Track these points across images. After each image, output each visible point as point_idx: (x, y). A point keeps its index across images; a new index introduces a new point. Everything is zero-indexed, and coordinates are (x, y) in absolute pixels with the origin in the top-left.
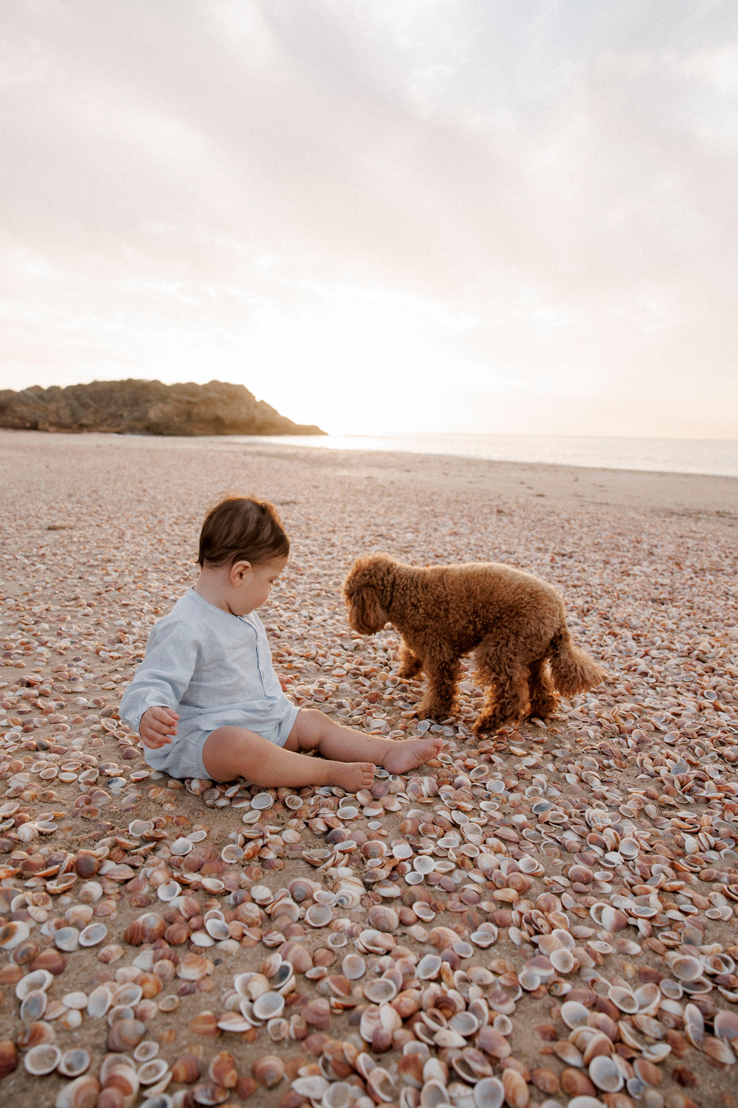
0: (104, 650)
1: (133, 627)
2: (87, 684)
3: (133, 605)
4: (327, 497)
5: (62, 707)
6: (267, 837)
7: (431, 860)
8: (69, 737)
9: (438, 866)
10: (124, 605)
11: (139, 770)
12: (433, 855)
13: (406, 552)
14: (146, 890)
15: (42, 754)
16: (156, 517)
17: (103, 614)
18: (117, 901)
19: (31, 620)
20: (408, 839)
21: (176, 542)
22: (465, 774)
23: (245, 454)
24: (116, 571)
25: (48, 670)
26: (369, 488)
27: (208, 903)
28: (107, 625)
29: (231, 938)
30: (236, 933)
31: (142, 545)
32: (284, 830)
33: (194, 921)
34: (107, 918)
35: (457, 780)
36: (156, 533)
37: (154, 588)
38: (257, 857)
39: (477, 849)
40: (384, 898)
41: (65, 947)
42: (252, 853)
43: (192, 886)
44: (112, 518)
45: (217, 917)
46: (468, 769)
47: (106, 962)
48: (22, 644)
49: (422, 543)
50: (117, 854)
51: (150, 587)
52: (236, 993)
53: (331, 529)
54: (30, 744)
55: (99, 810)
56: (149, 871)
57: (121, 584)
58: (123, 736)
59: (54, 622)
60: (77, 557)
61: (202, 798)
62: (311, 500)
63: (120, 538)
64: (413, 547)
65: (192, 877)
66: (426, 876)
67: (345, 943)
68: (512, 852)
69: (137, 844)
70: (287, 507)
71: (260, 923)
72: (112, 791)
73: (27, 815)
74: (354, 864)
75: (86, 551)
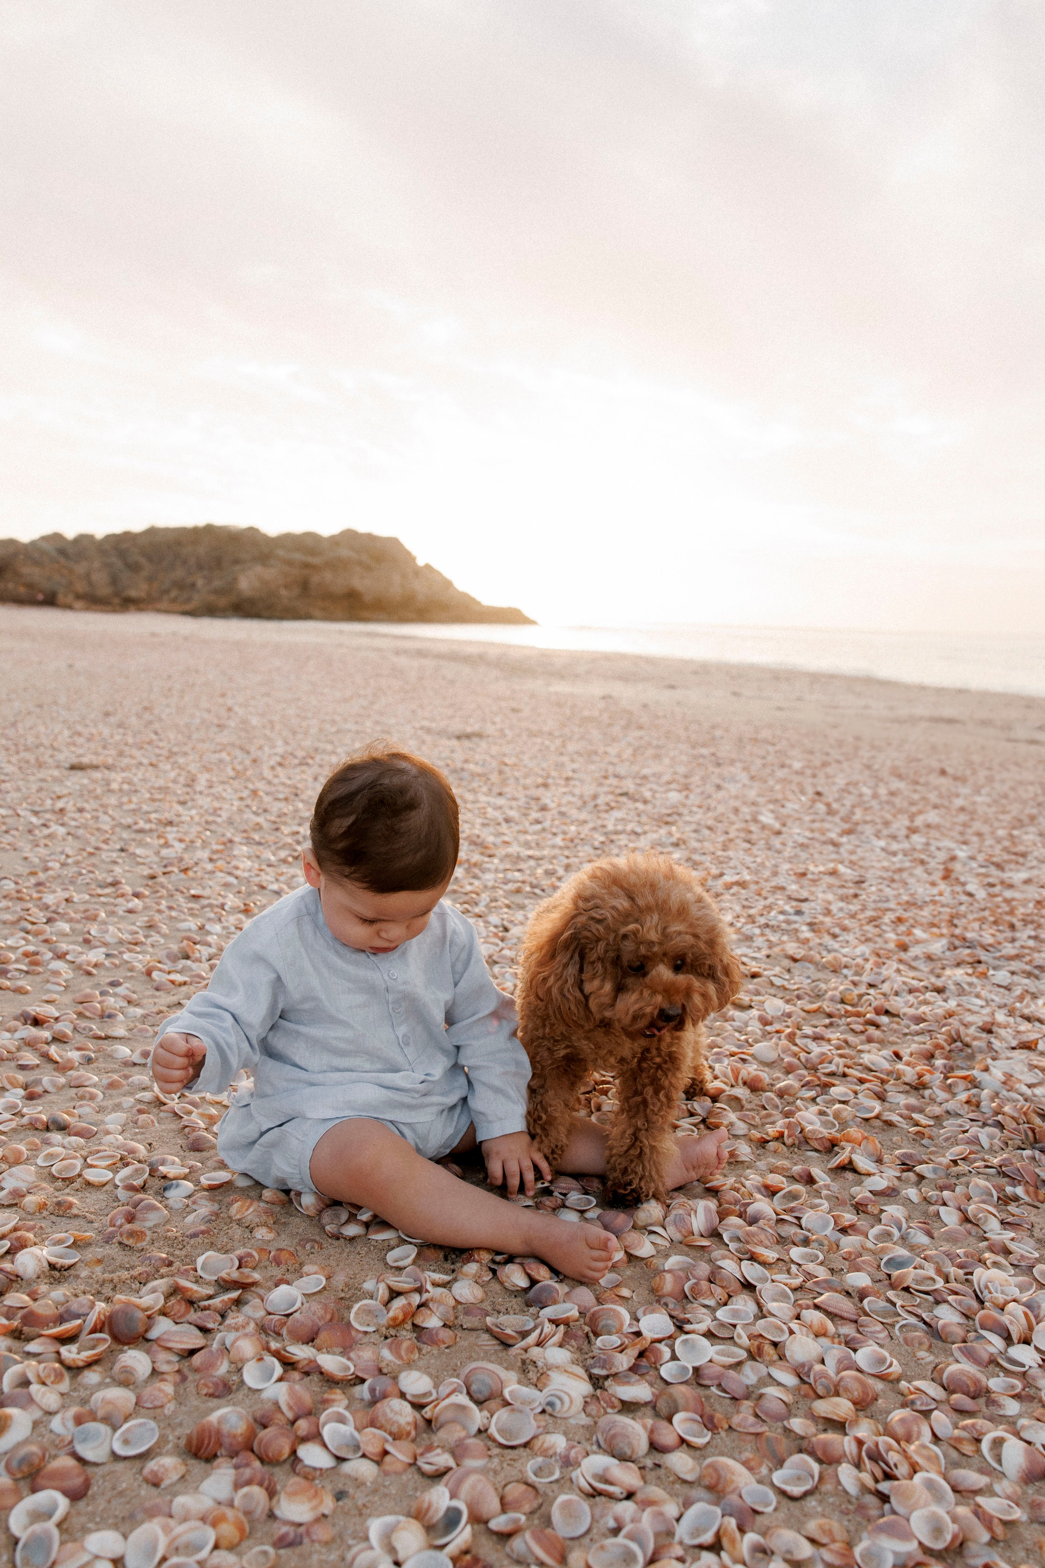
0: (160, 970)
1: (209, 933)
2: (132, 1025)
3: (209, 898)
4: (534, 727)
5: (89, 1061)
6: (427, 1291)
7: (705, 1342)
8: (101, 1110)
9: (717, 1353)
10: (194, 896)
11: (215, 1169)
12: (709, 1335)
13: (667, 823)
14: (223, 1368)
15: (56, 1137)
16: (248, 753)
17: (159, 911)
18: (176, 1385)
19: (41, 916)
20: (666, 1304)
21: (281, 796)
22: (767, 1200)
23: (398, 652)
24: (181, 841)
25: (67, 999)
26: (605, 716)
27: (326, 1396)
28: (164, 929)
29: (364, 1456)
30: (373, 1449)
31: (224, 799)
32: (455, 1280)
33: (303, 1426)
34: (159, 1411)
35: (750, 1210)
36: (248, 780)
37: (244, 871)
38: (410, 1323)
39: (785, 1328)
40: (623, 1402)
41: (89, 1454)
42: (401, 1317)
43: (300, 1366)
44: (176, 754)
45: (341, 1420)
46: (771, 1192)
47: (156, 1485)
48: (26, 955)
49: (695, 809)
50: (177, 1307)
51: (237, 868)
52: (371, 1548)
53: (540, 781)
54: (37, 1120)
55: (148, 1233)
56: (230, 1337)
57: (188, 861)
58: (189, 1113)
59: (78, 922)
60: (116, 814)
61: (319, 1220)
62: (507, 732)
63: (188, 786)
64: (680, 815)
65: (300, 1352)
66: (696, 1370)
67: (557, 1475)
68: (846, 1336)
69: (210, 1291)
70: (467, 743)
71: (413, 1433)
72: (171, 1202)
73: (30, 1235)
74: (573, 1342)
75: (133, 806)
